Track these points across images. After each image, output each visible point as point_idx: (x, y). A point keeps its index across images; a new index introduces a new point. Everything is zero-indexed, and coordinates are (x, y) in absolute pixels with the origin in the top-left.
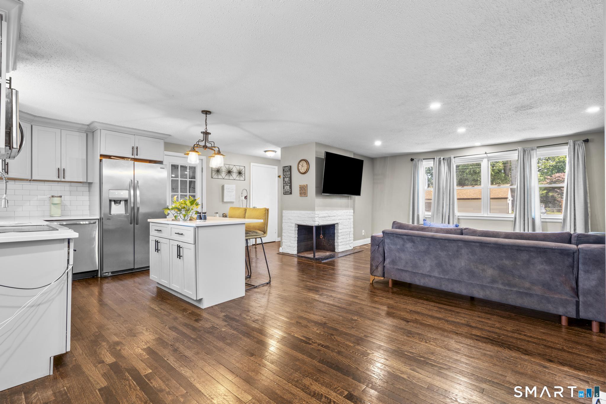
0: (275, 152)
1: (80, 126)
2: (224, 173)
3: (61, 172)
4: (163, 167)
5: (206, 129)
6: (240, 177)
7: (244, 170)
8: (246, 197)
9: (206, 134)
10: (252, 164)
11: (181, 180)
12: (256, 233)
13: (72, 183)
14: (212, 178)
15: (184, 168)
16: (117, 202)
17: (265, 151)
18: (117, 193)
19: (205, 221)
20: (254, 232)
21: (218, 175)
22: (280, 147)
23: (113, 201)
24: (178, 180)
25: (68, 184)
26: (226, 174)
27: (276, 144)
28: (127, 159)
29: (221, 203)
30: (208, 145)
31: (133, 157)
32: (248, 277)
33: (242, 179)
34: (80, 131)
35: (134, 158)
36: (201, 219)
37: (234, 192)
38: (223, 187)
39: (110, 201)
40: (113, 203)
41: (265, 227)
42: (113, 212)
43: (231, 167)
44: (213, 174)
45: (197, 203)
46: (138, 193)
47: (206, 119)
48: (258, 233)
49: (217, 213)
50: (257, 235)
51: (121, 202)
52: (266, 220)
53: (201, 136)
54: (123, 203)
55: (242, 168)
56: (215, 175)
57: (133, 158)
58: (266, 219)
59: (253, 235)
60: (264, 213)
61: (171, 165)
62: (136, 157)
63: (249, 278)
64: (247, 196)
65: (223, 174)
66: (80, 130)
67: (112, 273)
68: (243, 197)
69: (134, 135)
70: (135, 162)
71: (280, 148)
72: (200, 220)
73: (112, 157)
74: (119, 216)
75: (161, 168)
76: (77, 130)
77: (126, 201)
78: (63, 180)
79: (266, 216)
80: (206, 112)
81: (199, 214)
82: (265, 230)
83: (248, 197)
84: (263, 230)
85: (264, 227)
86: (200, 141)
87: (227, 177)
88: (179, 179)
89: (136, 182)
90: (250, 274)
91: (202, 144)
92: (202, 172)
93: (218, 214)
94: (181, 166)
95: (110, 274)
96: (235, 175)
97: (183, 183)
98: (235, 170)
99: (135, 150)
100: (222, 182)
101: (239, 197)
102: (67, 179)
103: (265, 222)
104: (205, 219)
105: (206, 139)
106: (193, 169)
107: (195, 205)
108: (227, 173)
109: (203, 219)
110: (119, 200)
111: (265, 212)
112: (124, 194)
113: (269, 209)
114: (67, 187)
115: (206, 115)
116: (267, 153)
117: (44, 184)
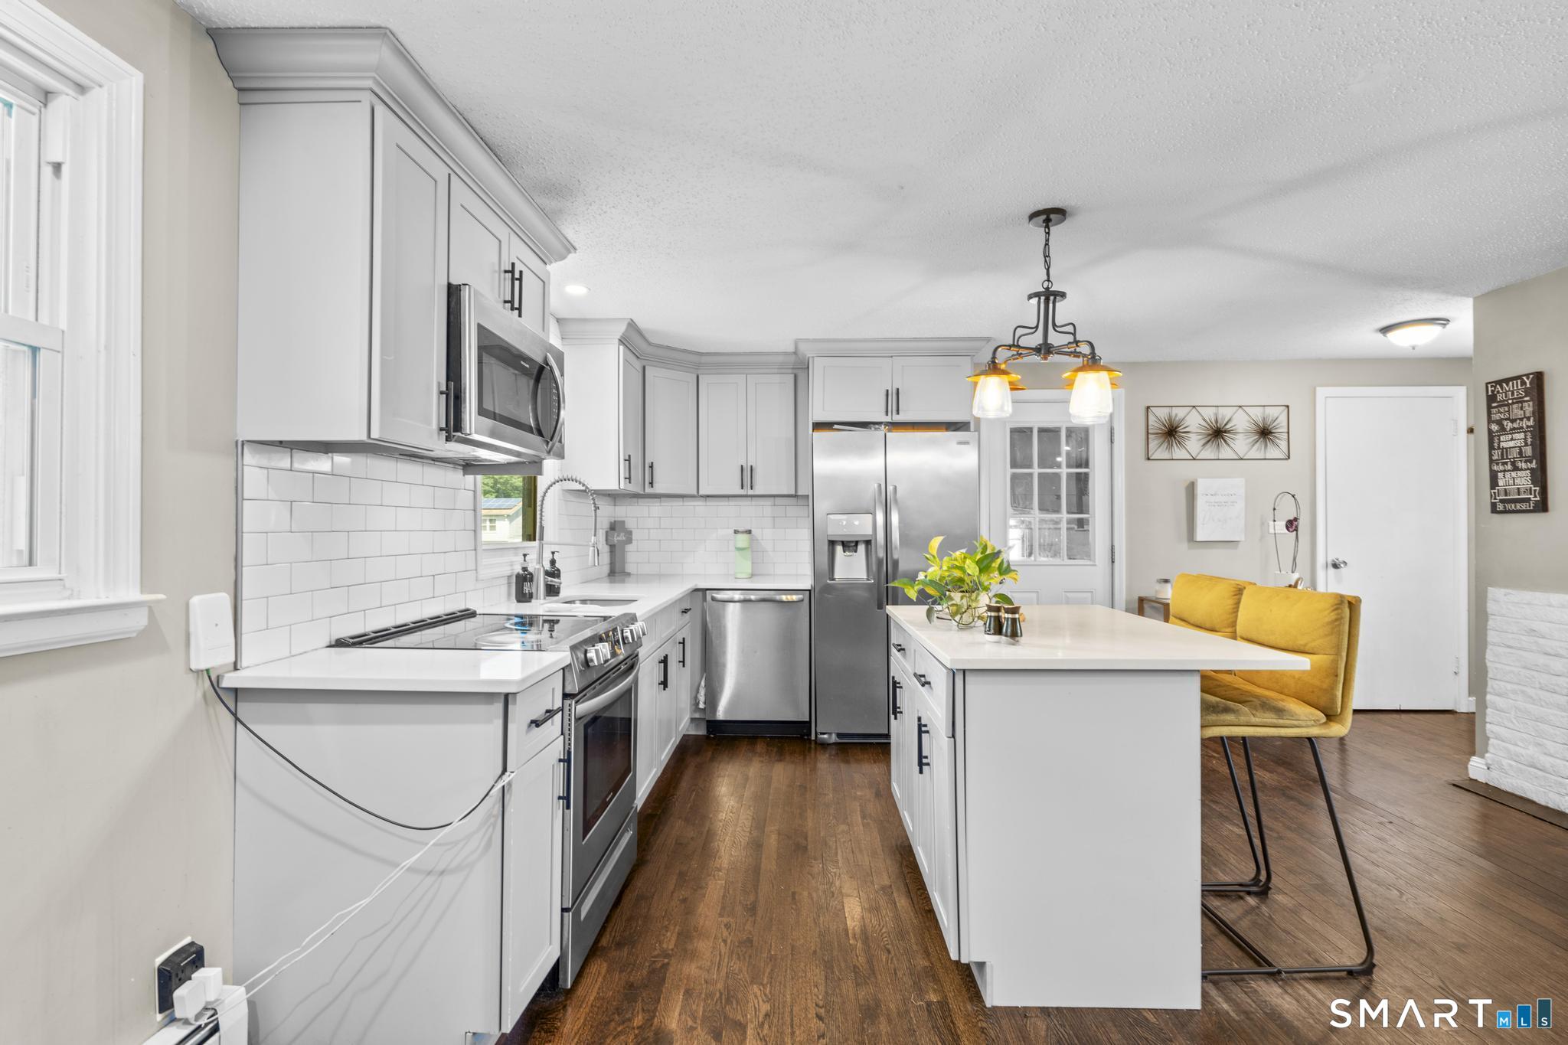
0: (1444, 322)
1: (781, 359)
2: (1193, 438)
3: (747, 475)
4: (968, 439)
5: (1048, 280)
6: (1266, 446)
7: (1283, 418)
8: (1292, 525)
9: (1049, 296)
10: (1322, 392)
11: (1039, 474)
12: (1279, 712)
13: (777, 499)
14: (1149, 459)
15: (1049, 434)
16: (850, 545)
17: (1385, 330)
18: (845, 523)
19: (1013, 644)
20: (1266, 706)
21: (1170, 447)
22: (1467, 295)
23: (841, 543)
24: (1031, 475)
25: (769, 502)
26: (1203, 441)
27: (1444, 283)
28: (877, 426)
29: (1185, 545)
30: (1055, 339)
31: (888, 419)
32: (1254, 889)
33: (1273, 452)
34: (783, 371)
35: (890, 421)
36: (999, 631)
37: (1241, 505)
38: (1191, 489)
39: (832, 543)
40: (839, 549)
41: (1333, 688)
42: (840, 574)
43: (1225, 414)
44: (1153, 444)
45: (1005, 565)
46: (895, 518)
47: (1047, 244)
48: (1292, 715)
49: (1166, 581)
50: (1281, 722)
51: (859, 547)
52: (1338, 654)
53: (1030, 311)
54: (861, 548)
55: (1272, 412)
56: (1160, 450)
57: (890, 423)
58: (1338, 647)
59: (1254, 720)
60: (1327, 619)
61: (1011, 429)
62: (897, 418)
63: (1256, 894)
64: (1296, 519)
65: (1193, 443)
66: (781, 369)
67: (839, 735)
68: (1281, 526)
69: (892, 357)
70: (889, 435)
71: (1469, 303)
72: (996, 638)
73: (836, 426)
74: (852, 585)
75: (960, 443)
76: (776, 371)
77: (868, 543)
78: (750, 492)
79: (1339, 634)
80: (1050, 216)
81: (993, 614)
82: (1333, 700)
83: (1303, 525)
84: (1323, 701)
85: (1325, 686)
86: (1020, 332)
87: (1209, 452)
88: (1036, 470)
89: (890, 488)
90: (1263, 877)
91: (1036, 339)
92: (1112, 442)
93: (1169, 586)
94: (1041, 431)
95: (834, 738)
96: (1241, 443)
97: (1049, 482)
98: (1241, 423)
99: (893, 398)
100: (1186, 471)
101: (1263, 524)
102: (759, 490)
103: (1335, 663)
104: (1014, 634)
105: (1047, 321)
106: (1081, 436)
107: (996, 573)
108: (1207, 439)
109: (1006, 636)
110: (852, 542)
111: (1333, 616)
112: (861, 526)
113: (1358, 600)
114: (766, 508)
115: (1047, 227)
116: (1393, 336)
117: (727, 503)
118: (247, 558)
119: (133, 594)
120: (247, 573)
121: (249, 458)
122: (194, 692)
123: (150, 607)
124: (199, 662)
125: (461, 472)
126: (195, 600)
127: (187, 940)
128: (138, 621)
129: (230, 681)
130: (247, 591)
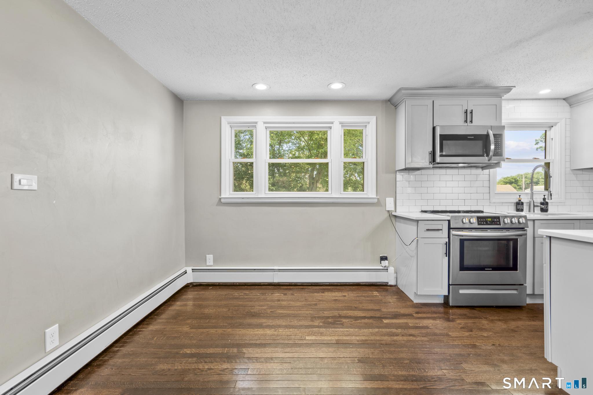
118: (397, 192)
119: (376, 197)
120: (397, 195)
121: (398, 173)
122: (387, 215)
123: (378, 199)
124: (387, 209)
125: (481, 170)
126: (387, 199)
127: (386, 255)
128: (376, 201)
129: (394, 213)
130: (397, 198)
